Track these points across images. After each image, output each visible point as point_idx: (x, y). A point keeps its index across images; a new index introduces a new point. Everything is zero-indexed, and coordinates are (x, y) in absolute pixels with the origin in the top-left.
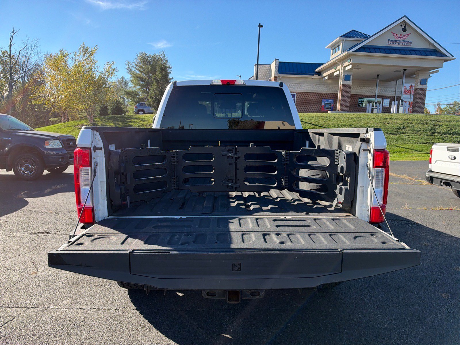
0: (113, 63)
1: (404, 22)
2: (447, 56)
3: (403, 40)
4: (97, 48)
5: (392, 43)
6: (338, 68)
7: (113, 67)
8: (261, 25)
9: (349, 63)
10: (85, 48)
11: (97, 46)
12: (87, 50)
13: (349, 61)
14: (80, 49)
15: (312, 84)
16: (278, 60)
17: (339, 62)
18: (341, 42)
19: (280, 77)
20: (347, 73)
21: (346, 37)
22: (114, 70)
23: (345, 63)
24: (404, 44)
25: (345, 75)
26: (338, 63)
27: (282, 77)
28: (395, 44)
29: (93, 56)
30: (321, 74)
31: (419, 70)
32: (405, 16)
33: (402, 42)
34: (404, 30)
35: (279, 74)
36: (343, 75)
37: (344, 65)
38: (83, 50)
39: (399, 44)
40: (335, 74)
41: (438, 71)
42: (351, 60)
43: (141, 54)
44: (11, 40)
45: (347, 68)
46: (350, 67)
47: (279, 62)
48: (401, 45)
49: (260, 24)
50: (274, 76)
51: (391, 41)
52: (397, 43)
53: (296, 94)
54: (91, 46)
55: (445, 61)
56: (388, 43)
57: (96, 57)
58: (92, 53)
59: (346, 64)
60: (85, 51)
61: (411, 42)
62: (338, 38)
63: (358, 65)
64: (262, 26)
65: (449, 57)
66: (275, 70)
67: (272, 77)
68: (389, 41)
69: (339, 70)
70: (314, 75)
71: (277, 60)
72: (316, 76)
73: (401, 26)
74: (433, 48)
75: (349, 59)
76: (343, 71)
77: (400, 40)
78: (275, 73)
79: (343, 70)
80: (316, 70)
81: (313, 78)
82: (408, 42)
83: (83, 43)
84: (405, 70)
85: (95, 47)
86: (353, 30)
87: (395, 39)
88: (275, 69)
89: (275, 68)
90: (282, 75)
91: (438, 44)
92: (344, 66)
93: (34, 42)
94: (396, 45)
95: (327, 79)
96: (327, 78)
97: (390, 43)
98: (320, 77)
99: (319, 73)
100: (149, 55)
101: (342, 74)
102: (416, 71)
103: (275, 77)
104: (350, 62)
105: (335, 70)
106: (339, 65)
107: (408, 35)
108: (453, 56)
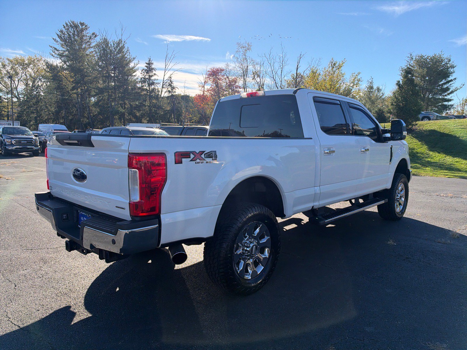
0: (359, 74)
4: (344, 61)
7: (359, 77)
10: (334, 62)
11: (345, 59)
12: (335, 64)
14: (329, 64)
22: (359, 80)
29: (340, 69)
38: (331, 65)
43: (417, 57)
44: (299, 63)
54: (339, 61)
57: (343, 70)
58: (340, 67)
60: (333, 65)
83: (333, 58)
85: (343, 61)
93: (317, 62)
100: (427, 56)
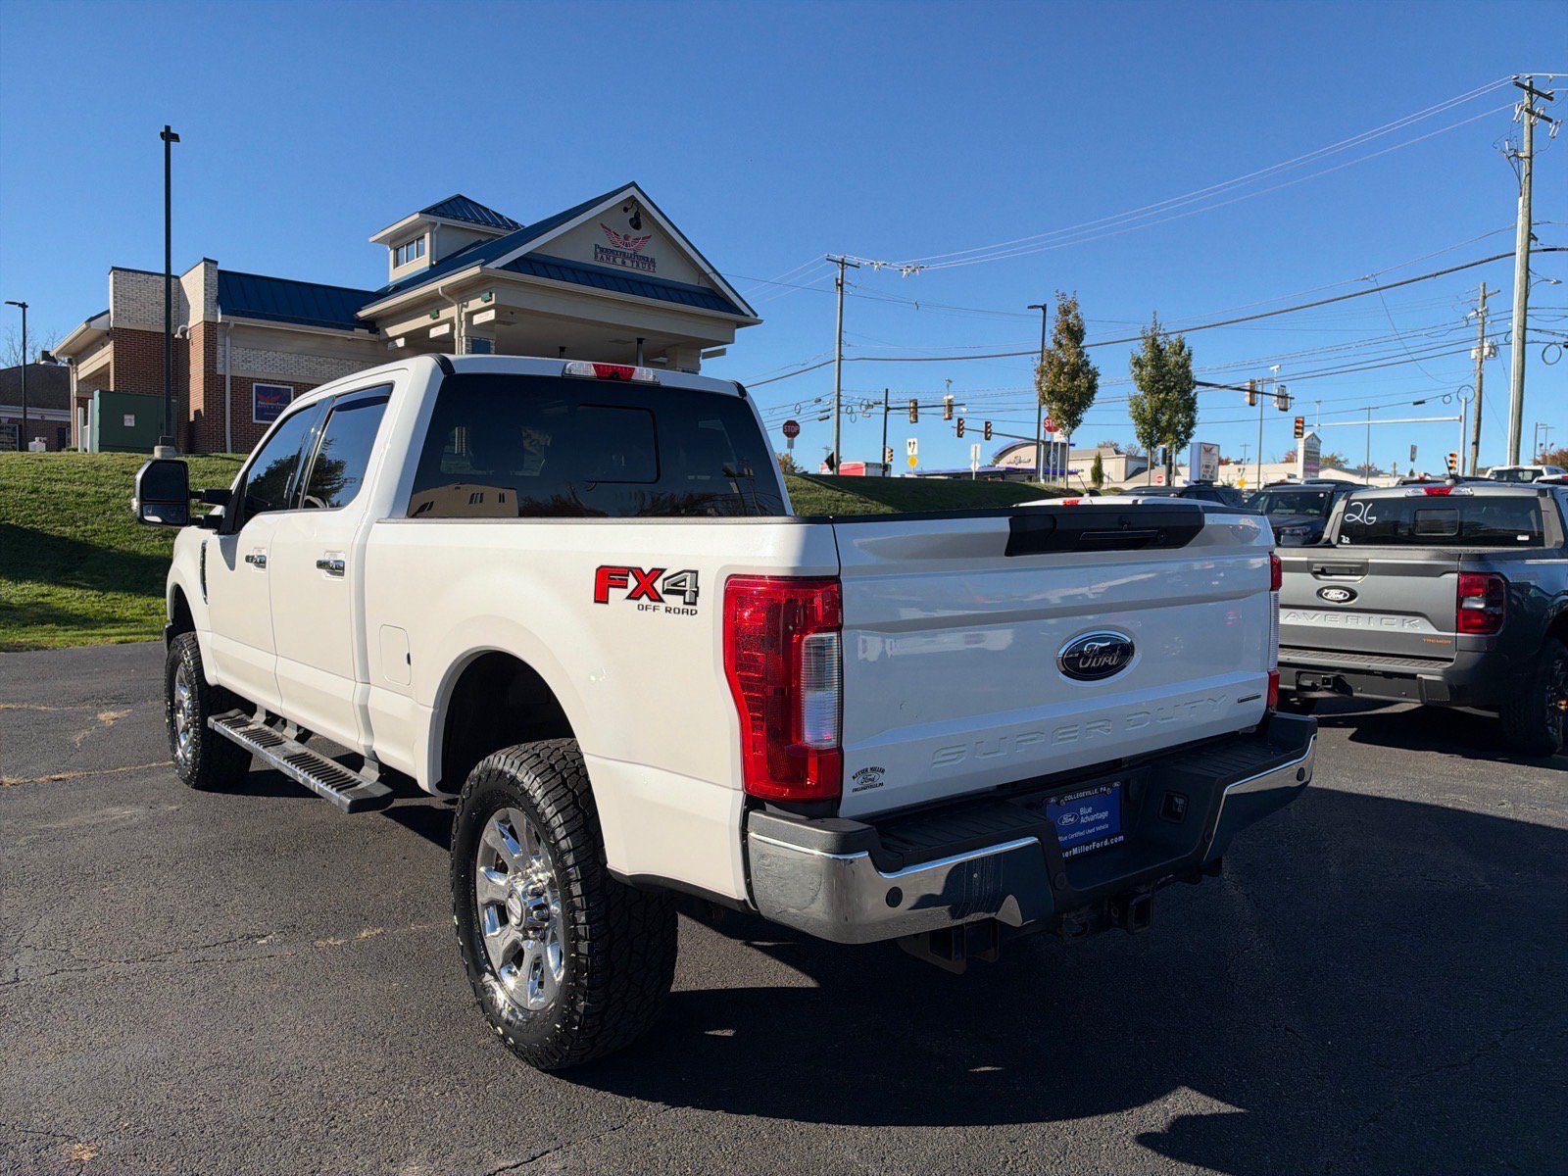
1: (632, 199)
2: (742, 313)
3: (632, 252)
5: (604, 257)
6: (445, 314)
8: (172, 131)
9: (486, 302)
13: (487, 295)
15: (348, 360)
16: (216, 263)
17: (450, 295)
18: (428, 228)
19: (228, 324)
20: (478, 335)
21: (442, 215)
23: (470, 302)
24: (638, 265)
25: (473, 341)
26: (447, 297)
27: (235, 325)
28: (614, 260)
30: (378, 330)
31: (678, 345)
32: (634, 184)
33: (630, 257)
34: (636, 225)
35: (222, 314)
36: (467, 340)
37: (467, 306)
39: (624, 263)
40: (434, 333)
41: (722, 352)
42: (494, 295)
45: (477, 319)
46: (491, 315)
47: (220, 272)
48: (630, 268)
49: (168, 128)
50: (202, 319)
51: (602, 250)
52: (619, 260)
53: (292, 388)
55: (740, 325)
56: (596, 256)
59: (476, 304)
61: (653, 261)
62: (417, 216)
63: (512, 313)
64: (176, 137)
65: (748, 316)
66: (206, 300)
67: (191, 324)
68: (598, 250)
69: (450, 321)
70: (356, 329)
71: (210, 265)
72: (361, 333)
73: (626, 210)
74: (708, 286)
75: (484, 291)
76: (464, 326)
77: (627, 251)
78: (205, 310)
79: (464, 323)
80: (361, 314)
81: (349, 337)
82: (645, 259)
84: (640, 341)
86: (460, 197)
87: (612, 247)
88: (205, 295)
89: (205, 290)
90: (234, 320)
91: (719, 275)
92: (465, 310)
94: (617, 266)
95: (402, 348)
96: (401, 343)
97: (599, 256)
98: (374, 337)
99: (373, 325)
101: (463, 334)
102: (671, 346)
103: (205, 322)
104: (491, 300)
105: (432, 321)
106: (450, 305)
107: (643, 238)
108: (756, 315)
